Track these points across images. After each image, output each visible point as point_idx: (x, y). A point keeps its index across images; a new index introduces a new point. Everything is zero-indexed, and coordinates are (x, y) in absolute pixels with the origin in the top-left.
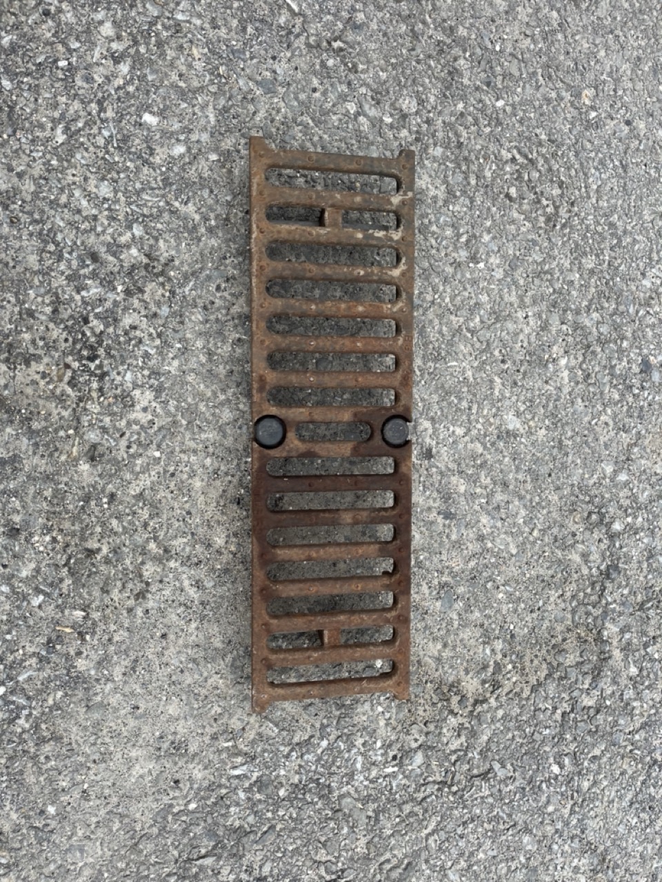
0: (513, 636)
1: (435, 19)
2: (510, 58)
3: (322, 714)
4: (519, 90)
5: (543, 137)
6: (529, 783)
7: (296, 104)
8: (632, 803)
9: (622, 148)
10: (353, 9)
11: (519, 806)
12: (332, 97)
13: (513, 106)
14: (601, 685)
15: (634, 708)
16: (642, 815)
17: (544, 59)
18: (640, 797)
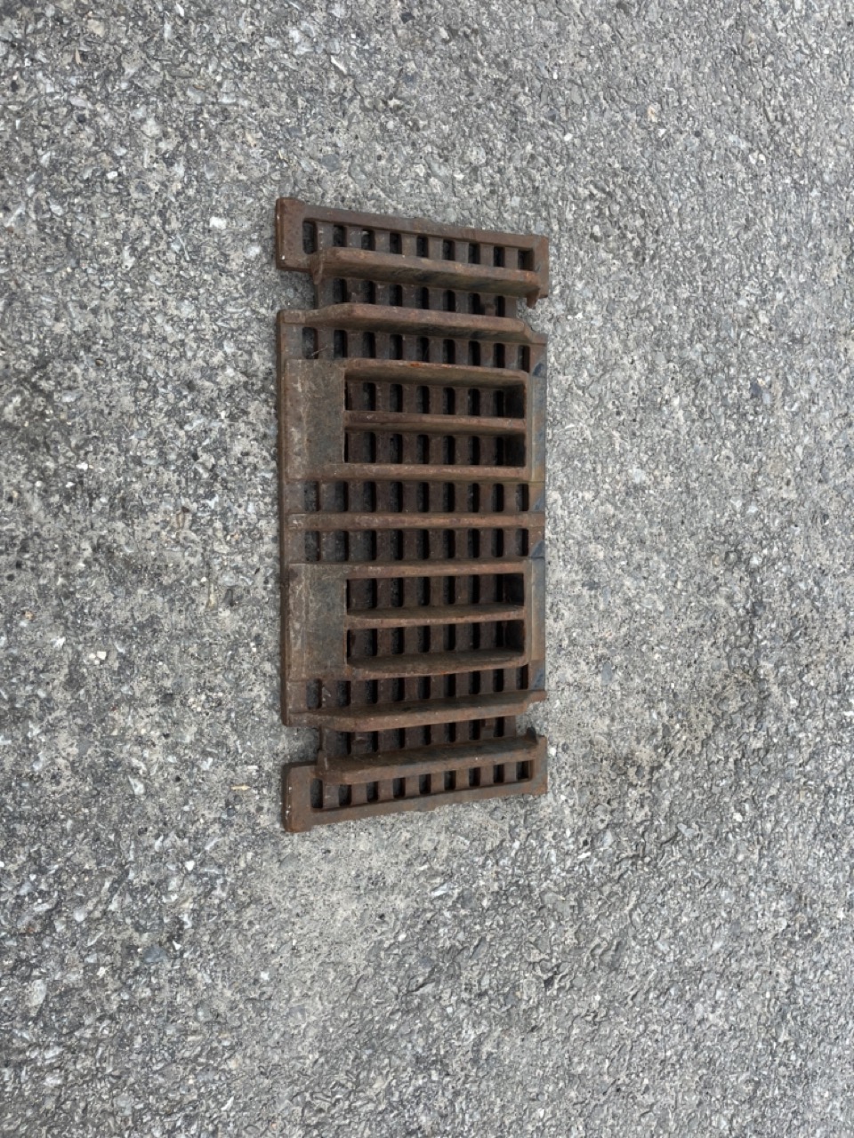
0: (675, 695)
1: (487, 56)
2: (569, 86)
3: (508, 816)
4: (584, 119)
5: (617, 166)
6: (716, 837)
7: (364, 177)
8: (815, 835)
9: (695, 164)
10: (402, 60)
11: (711, 862)
12: (398, 162)
13: (581, 137)
14: (766, 724)
15: (800, 740)
16: (827, 845)
17: (604, 79)
18: (822, 827)
